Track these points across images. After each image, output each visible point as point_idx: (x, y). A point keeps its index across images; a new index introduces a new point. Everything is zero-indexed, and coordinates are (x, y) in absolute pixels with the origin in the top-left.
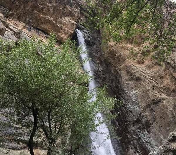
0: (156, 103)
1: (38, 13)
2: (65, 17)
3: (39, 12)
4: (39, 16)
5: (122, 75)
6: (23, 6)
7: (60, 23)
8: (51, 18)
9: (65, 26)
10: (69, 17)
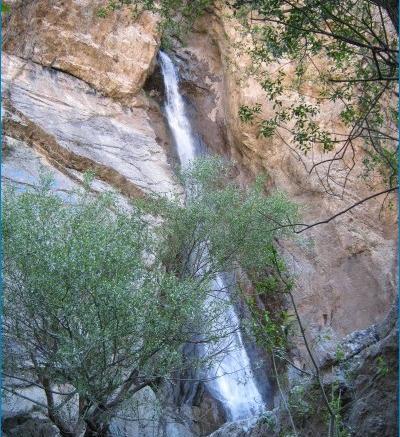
0: (354, 255)
1: (52, 27)
2: (126, 26)
3: (55, 24)
4: (57, 37)
5: (276, 182)
6: (14, 17)
7: (113, 47)
8: (88, 37)
9: (125, 51)
10: (135, 26)
